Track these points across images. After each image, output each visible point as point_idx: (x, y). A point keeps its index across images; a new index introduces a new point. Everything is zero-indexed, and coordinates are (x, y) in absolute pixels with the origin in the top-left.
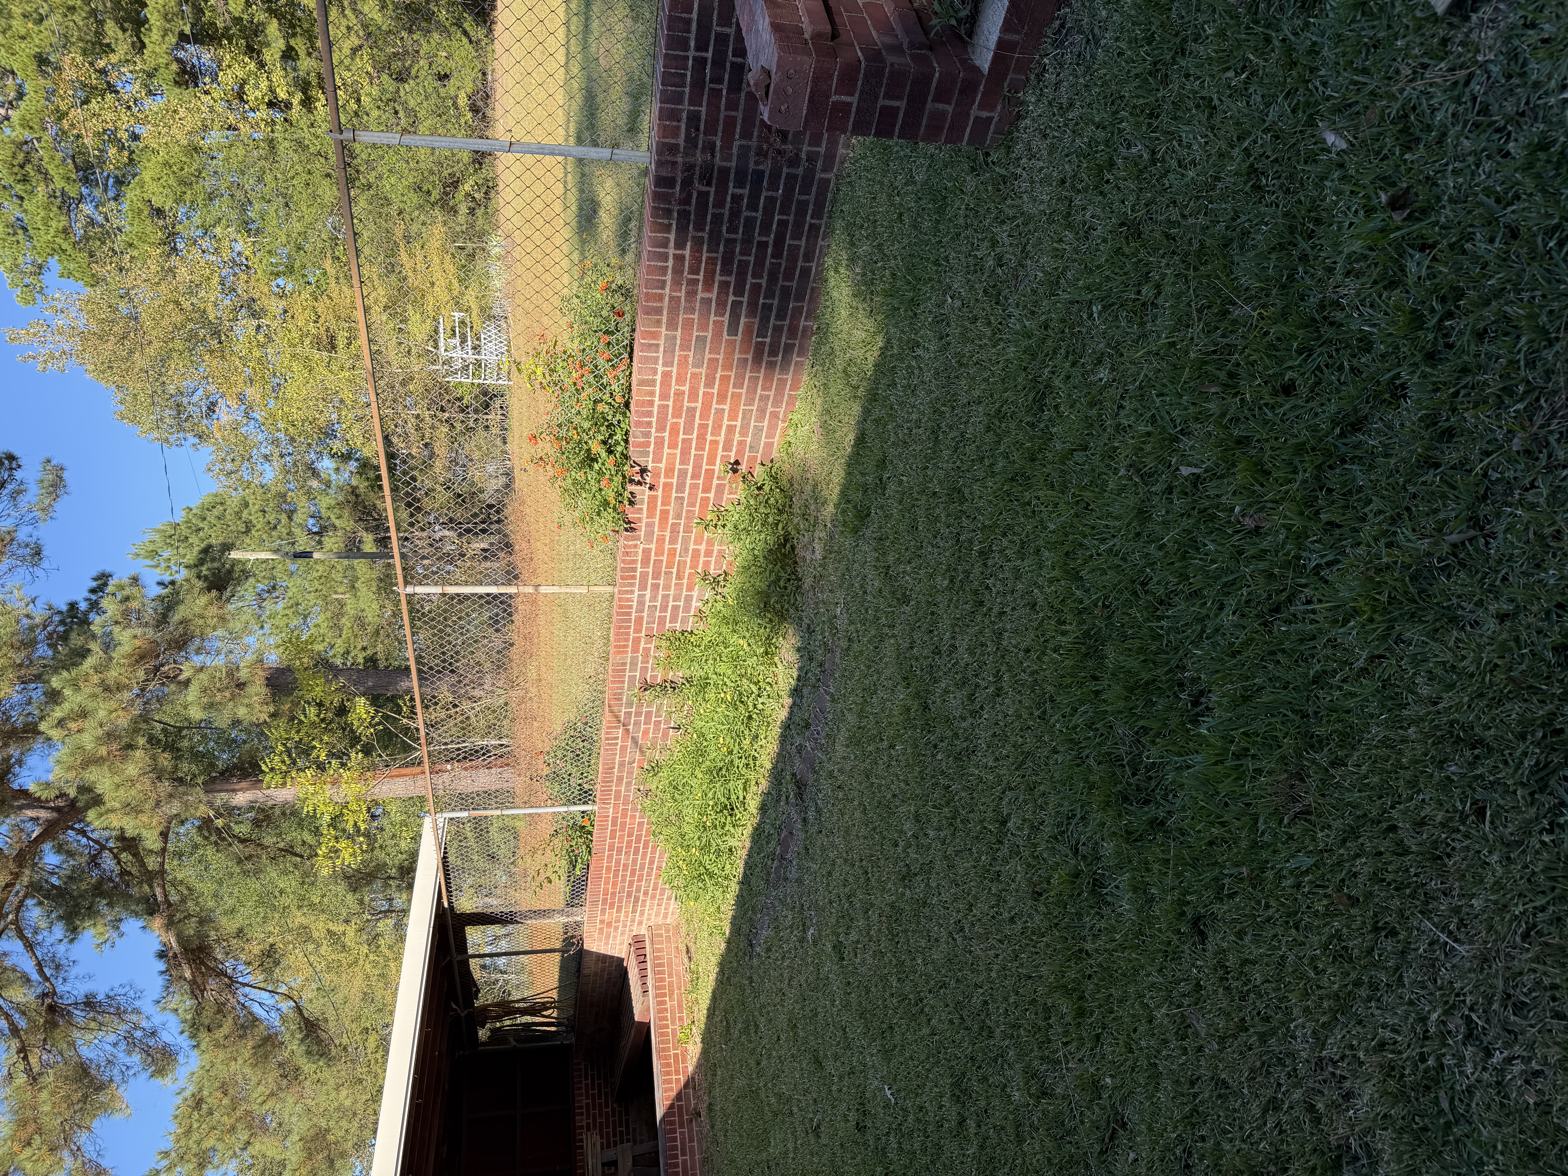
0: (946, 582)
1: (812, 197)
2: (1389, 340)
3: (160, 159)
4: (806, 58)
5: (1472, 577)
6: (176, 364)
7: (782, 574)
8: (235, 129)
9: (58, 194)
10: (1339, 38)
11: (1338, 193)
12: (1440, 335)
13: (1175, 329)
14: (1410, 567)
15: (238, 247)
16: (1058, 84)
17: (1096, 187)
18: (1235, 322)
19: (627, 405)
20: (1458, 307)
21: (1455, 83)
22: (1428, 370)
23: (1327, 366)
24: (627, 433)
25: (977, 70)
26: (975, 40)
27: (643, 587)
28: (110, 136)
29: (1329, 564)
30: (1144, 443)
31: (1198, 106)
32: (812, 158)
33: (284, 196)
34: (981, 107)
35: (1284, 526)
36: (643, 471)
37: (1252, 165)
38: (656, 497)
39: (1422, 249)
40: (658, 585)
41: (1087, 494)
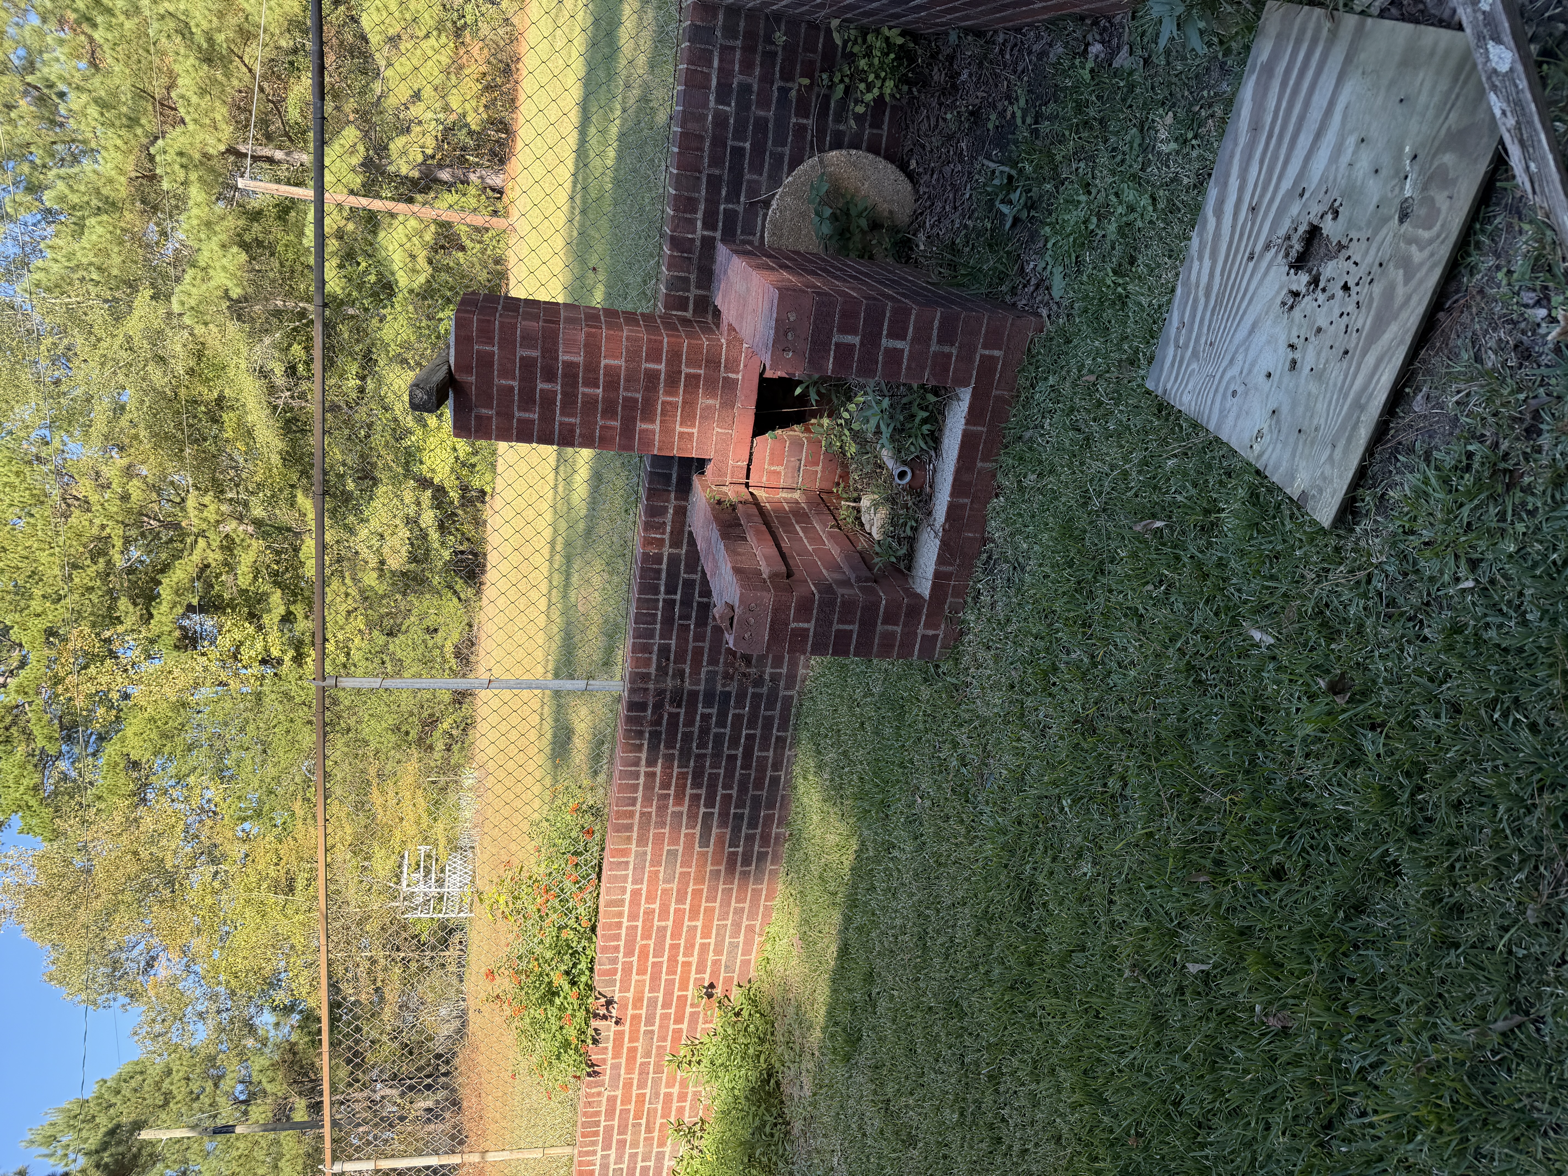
0: (956, 1116)
1: (777, 713)
2: (1367, 817)
3: (146, 715)
4: (765, 594)
5: (1536, 1071)
6: (122, 917)
7: (767, 1118)
8: (226, 685)
9: (37, 752)
10: (1242, 553)
11: (1278, 683)
12: (1416, 811)
13: (1149, 820)
14: (1463, 1064)
15: (208, 795)
16: (993, 606)
17: (1044, 690)
18: (1208, 809)
19: (593, 929)
20: (1425, 781)
21: (1358, 582)
22: (1415, 845)
23: (1311, 847)
24: (592, 961)
25: (919, 596)
26: (914, 573)
27: (607, 1146)
28: (103, 698)
29: (1374, 1066)
30: (1143, 939)
31: (1126, 616)
32: (775, 678)
33: (263, 743)
34: (927, 626)
35: (1313, 1024)
36: (609, 1003)
37: (1188, 663)
38: (622, 1033)
39: (1373, 728)
40: (624, 1142)
41: (1094, 1000)
